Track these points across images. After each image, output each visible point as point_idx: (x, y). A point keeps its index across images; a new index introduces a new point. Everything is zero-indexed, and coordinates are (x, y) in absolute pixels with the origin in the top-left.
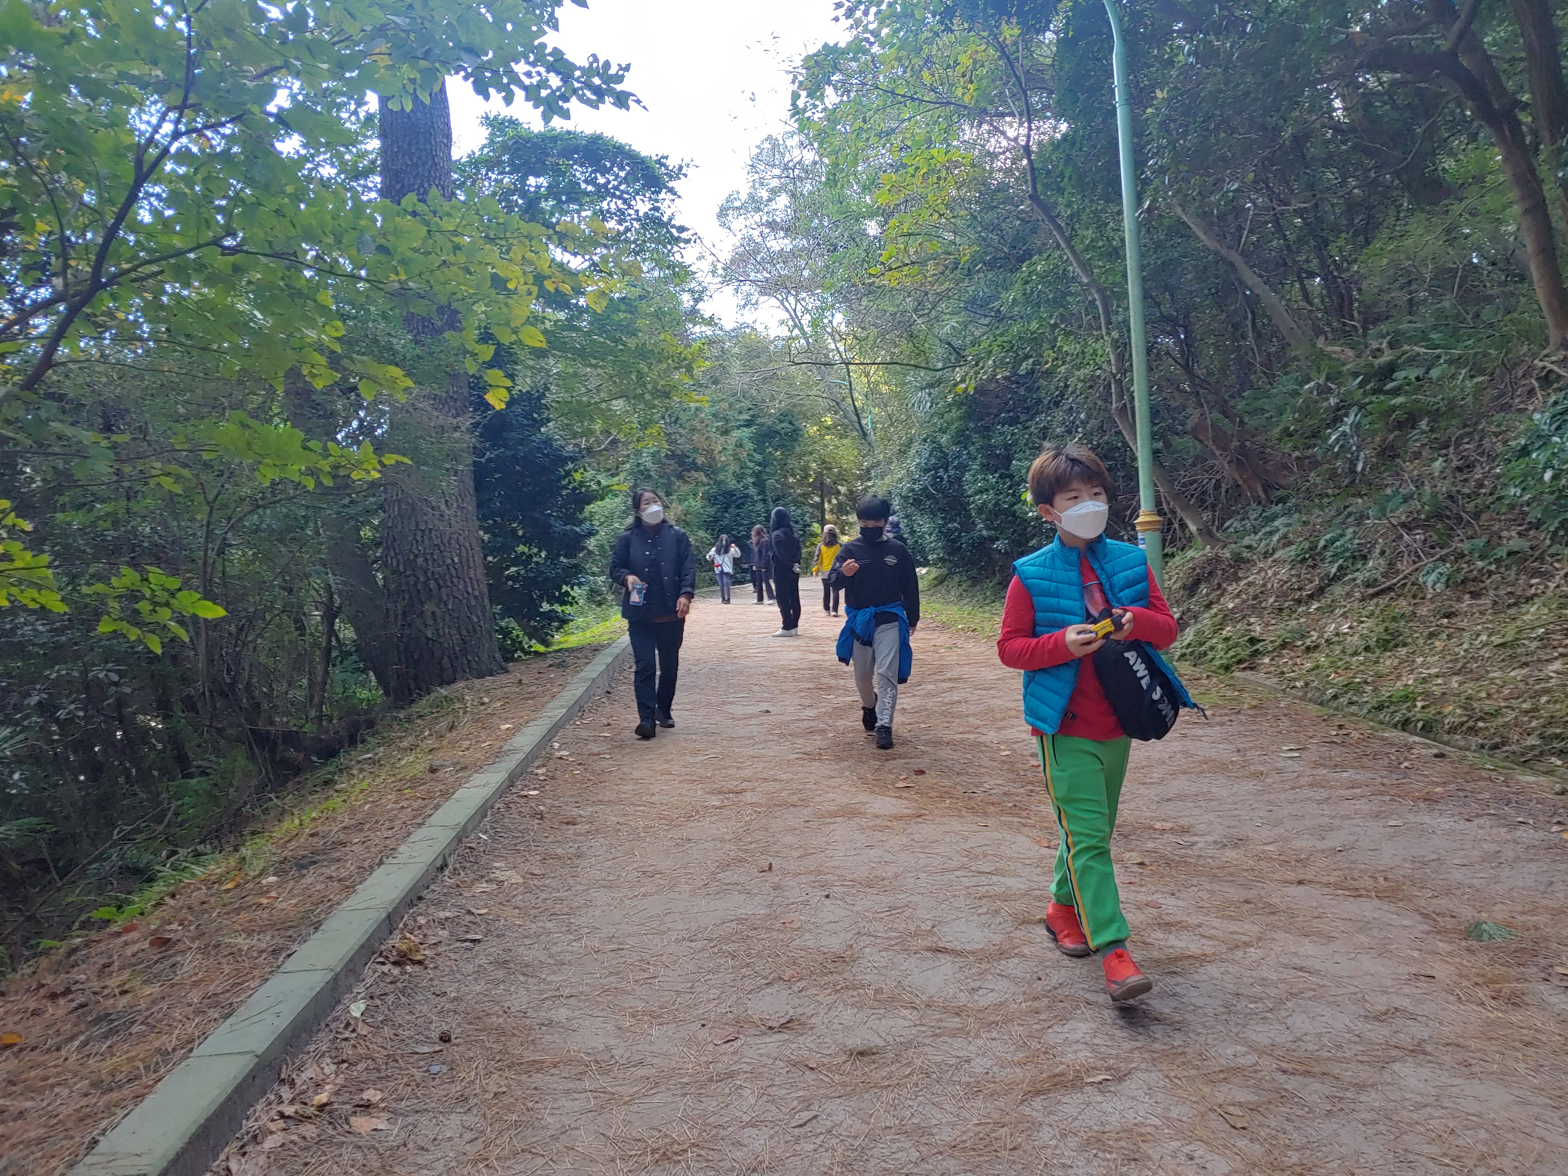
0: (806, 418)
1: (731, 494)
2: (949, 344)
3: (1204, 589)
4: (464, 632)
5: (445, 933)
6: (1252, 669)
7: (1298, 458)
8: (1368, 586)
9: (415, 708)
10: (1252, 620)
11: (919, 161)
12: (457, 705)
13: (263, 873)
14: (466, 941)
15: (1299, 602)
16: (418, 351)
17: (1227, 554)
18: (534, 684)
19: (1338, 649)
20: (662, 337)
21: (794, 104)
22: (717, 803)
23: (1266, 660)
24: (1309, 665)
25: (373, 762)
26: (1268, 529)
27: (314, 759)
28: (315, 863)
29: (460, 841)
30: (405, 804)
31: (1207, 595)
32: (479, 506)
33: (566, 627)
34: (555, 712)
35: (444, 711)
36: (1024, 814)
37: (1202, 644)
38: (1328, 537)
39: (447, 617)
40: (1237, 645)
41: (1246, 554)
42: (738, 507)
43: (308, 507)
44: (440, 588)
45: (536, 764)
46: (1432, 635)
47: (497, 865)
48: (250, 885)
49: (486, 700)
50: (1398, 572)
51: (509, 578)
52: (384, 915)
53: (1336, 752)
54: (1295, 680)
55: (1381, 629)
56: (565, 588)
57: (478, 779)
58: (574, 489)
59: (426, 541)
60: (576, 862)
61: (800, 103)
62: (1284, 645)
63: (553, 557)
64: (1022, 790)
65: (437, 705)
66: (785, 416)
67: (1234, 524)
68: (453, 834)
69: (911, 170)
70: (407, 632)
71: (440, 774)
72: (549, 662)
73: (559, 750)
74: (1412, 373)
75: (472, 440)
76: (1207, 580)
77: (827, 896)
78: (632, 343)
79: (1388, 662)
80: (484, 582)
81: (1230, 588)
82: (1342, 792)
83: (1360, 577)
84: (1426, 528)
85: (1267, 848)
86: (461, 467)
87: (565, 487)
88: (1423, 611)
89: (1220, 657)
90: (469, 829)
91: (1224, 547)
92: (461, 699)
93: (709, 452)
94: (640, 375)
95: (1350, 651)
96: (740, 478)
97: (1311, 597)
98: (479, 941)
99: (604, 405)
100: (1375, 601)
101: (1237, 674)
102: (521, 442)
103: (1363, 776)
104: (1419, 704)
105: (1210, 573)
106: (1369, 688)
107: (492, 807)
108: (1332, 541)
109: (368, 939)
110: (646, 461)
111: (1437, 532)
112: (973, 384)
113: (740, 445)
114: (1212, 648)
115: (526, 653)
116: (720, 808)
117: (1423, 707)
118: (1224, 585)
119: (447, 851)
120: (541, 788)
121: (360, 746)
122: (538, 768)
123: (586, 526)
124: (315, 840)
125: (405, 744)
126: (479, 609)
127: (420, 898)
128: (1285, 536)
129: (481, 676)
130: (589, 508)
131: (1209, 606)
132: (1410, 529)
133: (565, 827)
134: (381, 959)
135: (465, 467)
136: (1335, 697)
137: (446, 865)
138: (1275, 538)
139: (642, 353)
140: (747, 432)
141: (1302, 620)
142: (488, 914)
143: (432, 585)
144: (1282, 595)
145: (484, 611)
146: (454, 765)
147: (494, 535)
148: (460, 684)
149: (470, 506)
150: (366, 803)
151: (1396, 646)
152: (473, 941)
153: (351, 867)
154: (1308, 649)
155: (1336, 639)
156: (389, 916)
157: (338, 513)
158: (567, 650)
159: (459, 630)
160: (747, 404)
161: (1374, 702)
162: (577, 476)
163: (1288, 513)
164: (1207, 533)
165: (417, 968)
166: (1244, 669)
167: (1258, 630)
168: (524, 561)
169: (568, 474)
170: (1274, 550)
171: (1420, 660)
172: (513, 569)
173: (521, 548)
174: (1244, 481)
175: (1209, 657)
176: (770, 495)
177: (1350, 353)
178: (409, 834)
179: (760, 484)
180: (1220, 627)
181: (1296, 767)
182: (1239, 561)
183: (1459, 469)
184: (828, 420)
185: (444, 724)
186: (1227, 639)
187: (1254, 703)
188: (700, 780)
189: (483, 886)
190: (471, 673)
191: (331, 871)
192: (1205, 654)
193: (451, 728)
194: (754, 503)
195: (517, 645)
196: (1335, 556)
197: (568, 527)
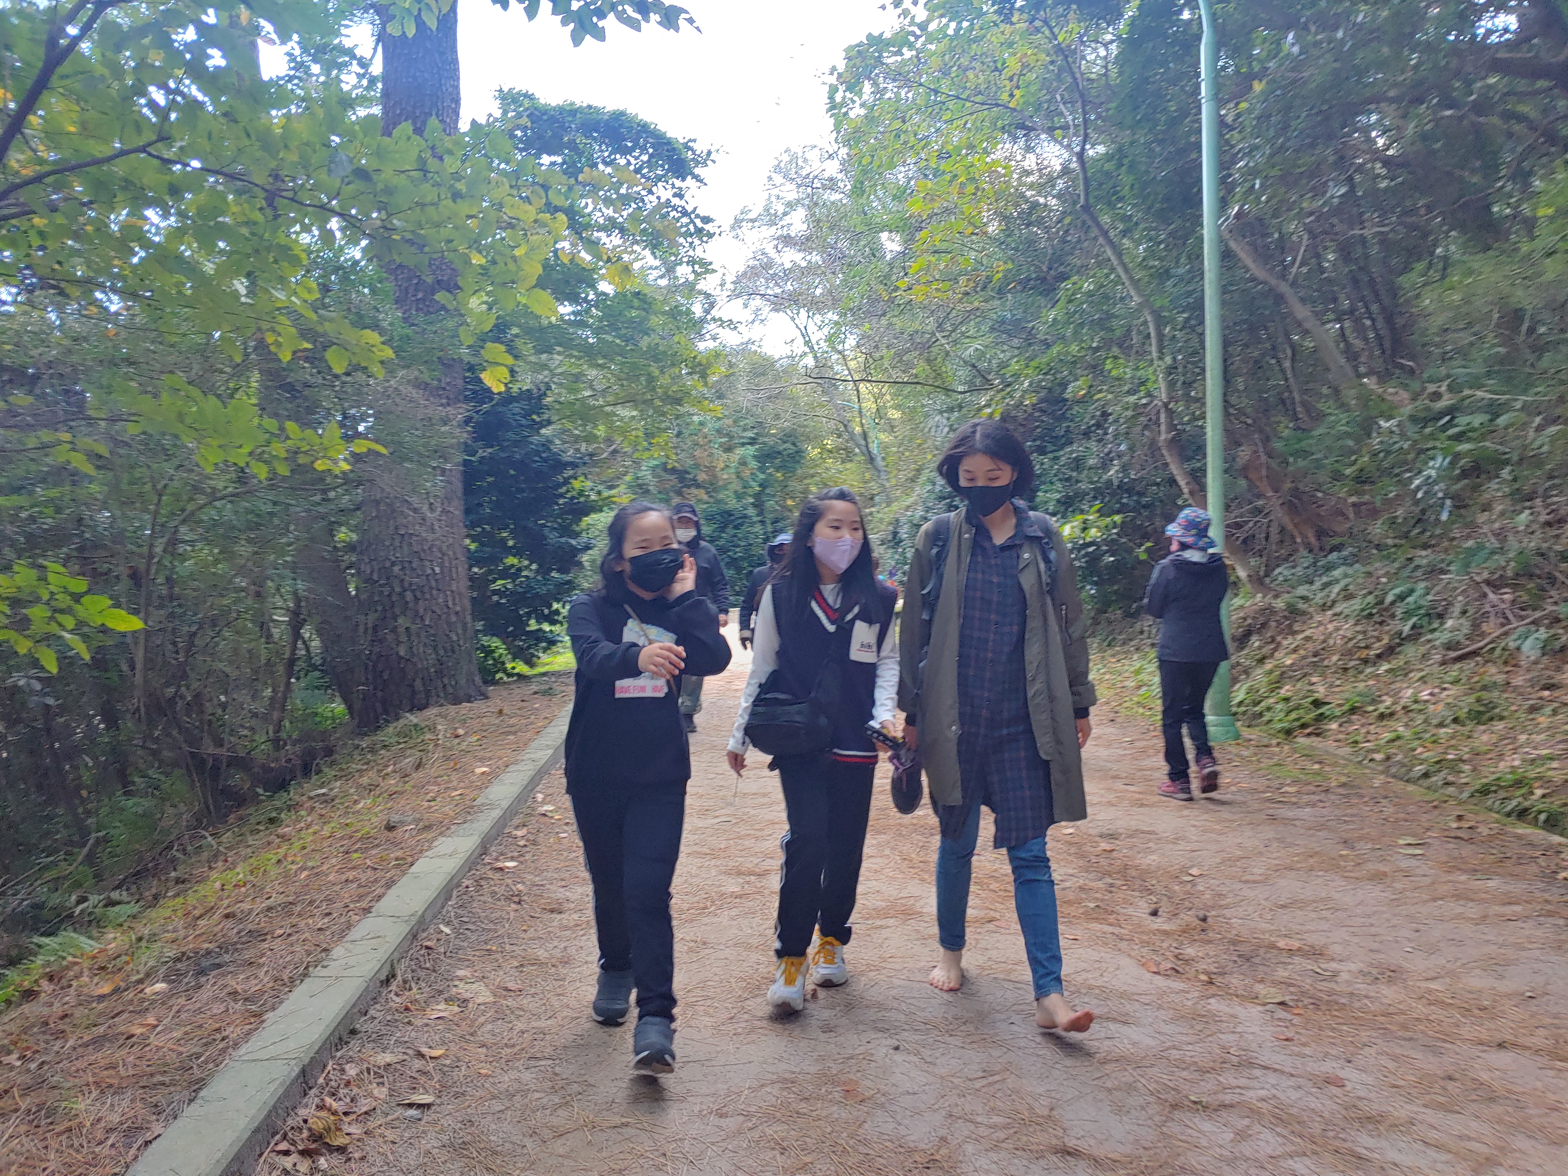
0: (808, 439)
1: (730, 513)
2: (974, 366)
3: (1255, 641)
4: (442, 652)
5: (381, 1093)
6: (1318, 735)
7: (1354, 505)
8: (1449, 649)
9: (380, 736)
10: (1314, 679)
11: (959, 169)
12: (428, 736)
13: (149, 976)
14: (410, 1105)
15: (1366, 661)
16: (408, 331)
17: (1280, 604)
18: (516, 715)
19: (1420, 719)
20: (676, 339)
21: (831, 98)
22: (737, 889)
23: (1334, 726)
24: (1388, 736)
25: (327, 800)
26: (1325, 579)
27: (260, 791)
28: (219, 966)
29: (415, 937)
30: (351, 875)
31: (1260, 648)
32: (467, 511)
33: (554, 649)
34: (540, 754)
35: (412, 742)
36: (1112, 918)
37: (1256, 703)
38: (1397, 591)
39: (423, 634)
40: (1297, 708)
41: (1302, 606)
42: (736, 527)
43: (275, 503)
44: (416, 599)
45: (516, 821)
46: (1533, 709)
47: (460, 973)
48: (129, 995)
49: (461, 732)
50: (1483, 635)
51: (496, 592)
52: (297, 1070)
53: (1467, 850)
54: (1373, 751)
55: (1472, 699)
56: (555, 606)
57: (444, 845)
58: (573, 498)
59: (405, 548)
60: (563, 971)
61: (838, 98)
62: (1353, 710)
63: (544, 570)
64: (1100, 884)
65: (405, 734)
66: (789, 436)
67: (1282, 572)
68: (403, 929)
69: (948, 177)
70: (377, 649)
71: (398, 833)
72: (534, 687)
73: (544, 803)
74: (1477, 420)
75: (464, 435)
76: (1259, 631)
77: (897, 1048)
78: (645, 342)
79: (1484, 737)
80: (468, 594)
81: (1285, 643)
82: (1498, 909)
83: (1442, 638)
84: (1515, 587)
85: (1433, 985)
86: (448, 466)
87: (562, 496)
88: (1518, 680)
89: (1280, 718)
90: (428, 918)
91: (1276, 597)
92: (432, 729)
93: (711, 469)
94: (651, 379)
95: (1435, 722)
96: (739, 497)
97: (1379, 656)
98: (428, 1106)
99: (608, 409)
100: (1458, 666)
101: (1302, 740)
102: (516, 444)
103: (1517, 888)
104: (1539, 792)
105: (1264, 625)
106: (1466, 767)
107: (459, 885)
108: (1401, 598)
109: (269, 1115)
110: (645, 473)
111: (1528, 591)
112: (1000, 409)
113: (743, 463)
114: (1269, 709)
115: (510, 675)
116: (740, 897)
117: (1544, 796)
118: (1279, 638)
119: (397, 955)
120: (519, 857)
121: (314, 778)
122: (517, 828)
123: (584, 539)
124: (229, 923)
125: (365, 780)
126: (459, 625)
127: (353, 1032)
128: (1345, 589)
129: (457, 701)
130: (587, 520)
131: (1261, 661)
132: (1495, 586)
133: (548, 916)
134: (283, 1146)
135: (453, 465)
136: (1426, 775)
137: (394, 976)
138: (1336, 589)
139: (655, 355)
140: (751, 450)
141: (1371, 682)
142: (445, 1056)
143: (409, 596)
144: (1348, 653)
145: (465, 629)
146: (417, 821)
147: (482, 544)
148: (432, 712)
149: (457, 509)
150: (303, 869)
151: (1491, 719)
152: (420, 1106)
153: (264, 977)
154: (1382, 717)
155: (1415, 706)
156: (303, 1072)
157: (308, 511)
158: (553, 674)
159: (435, 648)
160: (750, 422)
161: (1478, 784)
162: (577, 484)
163: (1346, 562)
164: (1259, 581)
165: (336, 1159)
166: (1309, 735)
167: (1321, 691)
168: (513, 574)
169: (566, 482)
170: (1334, 602)
171: (1523, 738)
172: (500, 582)
173: (511, 560)
174: (1296, 526)
175: (1265, 719)
176: (770, 517)
177: (1405, 395)
178: (349, 926)
179: (758, 505)
180: (1276, 685)
181: (1424, 869)
182: (1293, 612)
183: (1549, 524)
184: (829, 443)
185: (408, 762)
186: (1287, 700)
187: (1344, 779)
188: (713, 854)
189: (441, 1009)
190: (446, 699)
191: (238, 982)
192: (1261, 715)
193: (419, 766)
194: (752, 524)
195: (500, 665)
196: (1408, 614)
197: (563, 540)
